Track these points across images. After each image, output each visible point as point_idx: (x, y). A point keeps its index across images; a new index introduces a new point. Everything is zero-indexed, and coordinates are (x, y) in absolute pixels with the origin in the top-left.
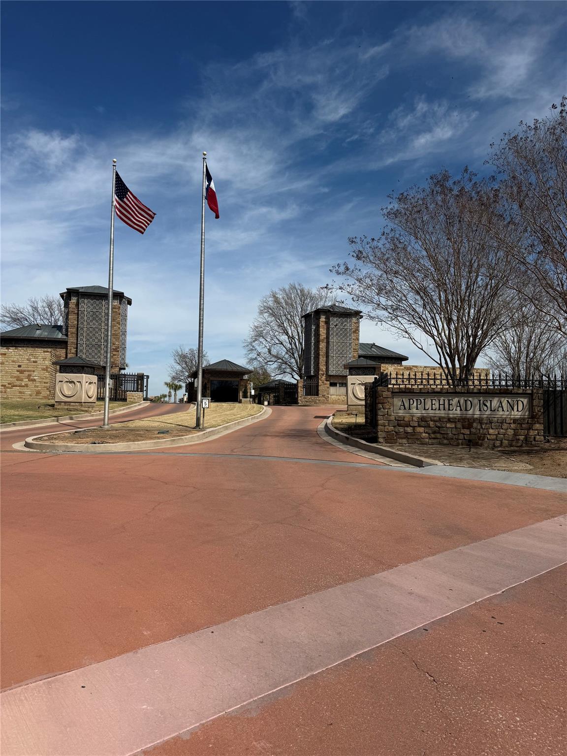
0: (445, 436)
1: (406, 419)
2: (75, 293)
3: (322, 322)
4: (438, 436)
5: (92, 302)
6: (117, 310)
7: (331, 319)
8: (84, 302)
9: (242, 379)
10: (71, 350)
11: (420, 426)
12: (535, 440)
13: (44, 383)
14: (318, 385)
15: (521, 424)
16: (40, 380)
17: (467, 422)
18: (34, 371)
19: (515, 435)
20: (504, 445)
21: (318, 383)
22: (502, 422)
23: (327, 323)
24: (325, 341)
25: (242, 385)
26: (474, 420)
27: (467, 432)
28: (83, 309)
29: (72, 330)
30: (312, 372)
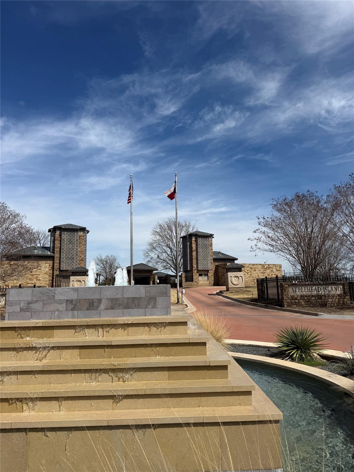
0: (311, 303)
1: (295, 296)
2: (58, 228)
3: (193, 240)
4: (309, 303)
5: (69, 233)
6: (82, 237)
7: (198, 239)
8: (64, 234)
9: (152, 274)
10: (56, 261)
11: (301, 299)
12: (347, 303)
13: (46, 281)
14: (193, 276)
15: (341, 297)
16: (43, 280)
17: (320, 297)
18: (39, 275)
19: (339, 301)
20: (335, 306)
21: (193, 274)
22: (333, 296)
23: (196, 241)
24: (195, 251)
25: (152, 277)
26: (323, 295)
27: (320, 301)
28: (64, 238)
29: (57, 250)
30: (189, 268)
